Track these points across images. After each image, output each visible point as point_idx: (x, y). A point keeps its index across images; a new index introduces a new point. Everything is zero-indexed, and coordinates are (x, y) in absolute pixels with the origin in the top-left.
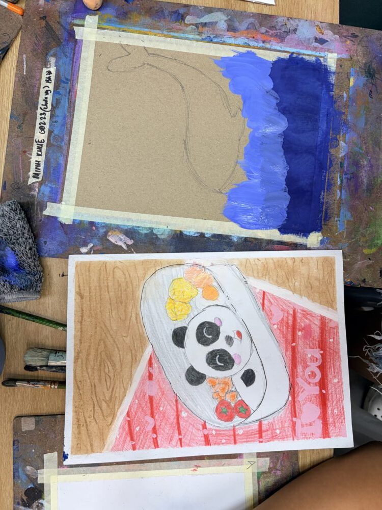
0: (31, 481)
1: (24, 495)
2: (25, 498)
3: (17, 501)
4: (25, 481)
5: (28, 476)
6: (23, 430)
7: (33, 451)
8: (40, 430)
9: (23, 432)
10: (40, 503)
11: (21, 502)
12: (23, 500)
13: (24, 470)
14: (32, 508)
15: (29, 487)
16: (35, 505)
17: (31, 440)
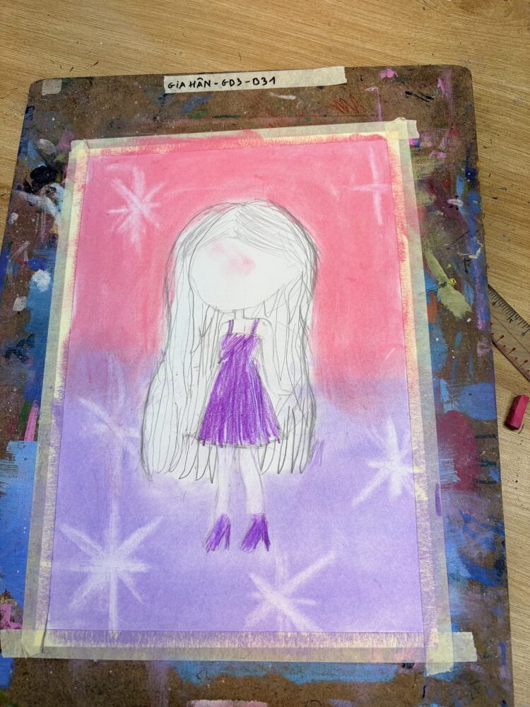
0: (44, 158)
1: (29, 177)
2: (30, 181)
3: (18, 184)
4: (34, 159)
5: (40, 152)
6: (43, 94)
7: (53, 119)
8: (67, 94)
9: (42, 97)
10: (51, 188)
11: (23, 187)
12: (26, 184)
13: (34, 144)
14: (38, 195)
15: (39, 166)
16: (43, 190)
17: (52, 106)
